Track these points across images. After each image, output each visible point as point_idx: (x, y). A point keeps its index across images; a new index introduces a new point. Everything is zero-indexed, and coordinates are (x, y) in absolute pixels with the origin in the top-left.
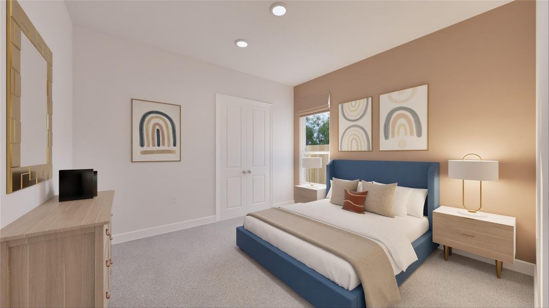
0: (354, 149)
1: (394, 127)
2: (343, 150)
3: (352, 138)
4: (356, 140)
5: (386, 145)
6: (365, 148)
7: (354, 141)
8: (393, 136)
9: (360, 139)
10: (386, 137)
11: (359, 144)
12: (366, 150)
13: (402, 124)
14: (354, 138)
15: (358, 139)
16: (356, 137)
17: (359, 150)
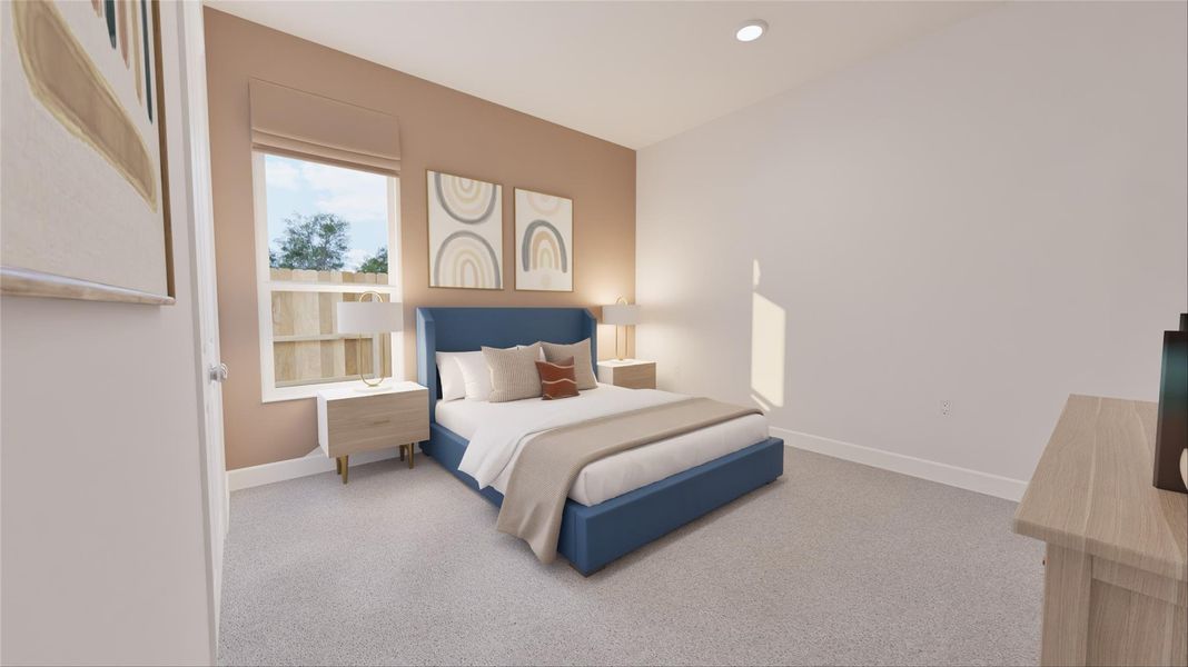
0: (470, 284)
1: (536, 251)
2: (441, 285)
3: (462, 258)
4: (473, 265)
5: (526, 281)
6: (490, 284)
7: (468, 266)
8: (535, 266)
9: (479, 261)
10: (526, 268)
11: (479, 274)
12: (494, 287)
13: (545, 248)
14: (468, 261)
15: (475, 262)
16: (472, 258)
17: (480, 287)
